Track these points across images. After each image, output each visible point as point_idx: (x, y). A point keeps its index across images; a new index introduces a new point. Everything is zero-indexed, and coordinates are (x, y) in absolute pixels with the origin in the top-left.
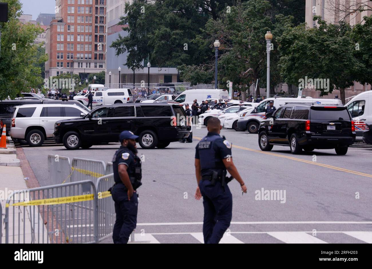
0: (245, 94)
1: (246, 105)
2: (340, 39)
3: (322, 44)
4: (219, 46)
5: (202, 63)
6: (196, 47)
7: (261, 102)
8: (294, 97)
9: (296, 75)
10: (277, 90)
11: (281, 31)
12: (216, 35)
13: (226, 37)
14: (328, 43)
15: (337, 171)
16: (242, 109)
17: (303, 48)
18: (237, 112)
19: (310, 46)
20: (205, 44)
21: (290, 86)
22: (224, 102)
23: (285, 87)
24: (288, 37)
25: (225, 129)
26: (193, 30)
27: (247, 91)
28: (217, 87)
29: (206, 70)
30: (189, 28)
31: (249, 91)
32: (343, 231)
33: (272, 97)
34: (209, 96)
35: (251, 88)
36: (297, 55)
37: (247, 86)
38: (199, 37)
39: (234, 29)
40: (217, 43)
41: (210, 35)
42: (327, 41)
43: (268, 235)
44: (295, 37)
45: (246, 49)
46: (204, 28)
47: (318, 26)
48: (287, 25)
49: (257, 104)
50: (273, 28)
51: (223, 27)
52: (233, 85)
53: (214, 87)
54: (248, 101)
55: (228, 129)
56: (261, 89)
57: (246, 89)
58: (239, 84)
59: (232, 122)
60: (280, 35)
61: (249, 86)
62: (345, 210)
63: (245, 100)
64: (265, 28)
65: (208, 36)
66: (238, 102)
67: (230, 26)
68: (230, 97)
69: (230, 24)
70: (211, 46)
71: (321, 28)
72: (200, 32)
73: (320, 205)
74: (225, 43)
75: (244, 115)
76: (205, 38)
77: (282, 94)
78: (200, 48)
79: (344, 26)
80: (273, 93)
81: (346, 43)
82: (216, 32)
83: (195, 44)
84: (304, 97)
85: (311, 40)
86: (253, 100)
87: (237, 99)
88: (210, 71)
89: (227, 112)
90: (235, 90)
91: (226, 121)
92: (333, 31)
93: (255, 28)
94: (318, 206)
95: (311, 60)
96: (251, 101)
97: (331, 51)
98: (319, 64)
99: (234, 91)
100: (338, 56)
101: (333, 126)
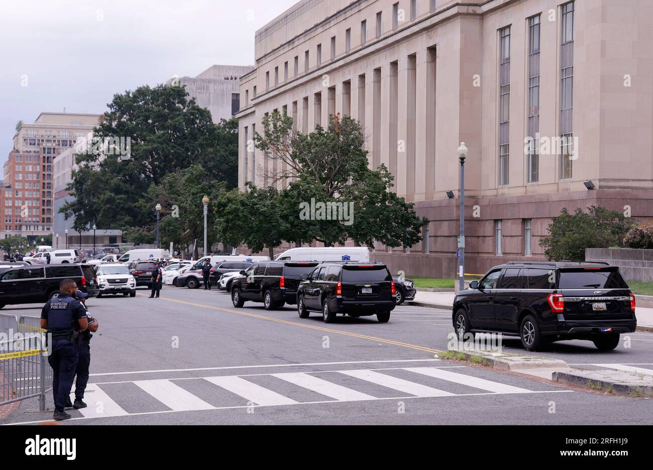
0: (185, 253)
1: (185, 263)
2: (268, 202)
3: (252, 207)
4: (160, 209)
5: (144, 225)
6: (139, 210)
7: (199, 260)
8: (229, 255)
9: (231, 235)
10: (213, 248)
11: (216, 197)
12: (158, 200)
13: (166, 201)
14: (257, 206)
15: (266, 320)
16: (181, 267)
17: (237, 210)
18: (177, 270)
19: (242, 208)
20: (147, 207)
21: (225, 246)
22: (165, 260)
23: (220, 246)
24: (223, 200)
25: (167, 285)
26: (137, 194)
27: (186, 250)
28: (159, 247)
29: (149, 231)
30: (132, 193)
31: (188, 250)
32: (270, 373)
33: (209, 255)
34: (152, 256)
35: (190, 247)
36: (231, 217)
37: (186, 246)
38: (141, 201)
39: (173, 193)
40: (158, 207)
41: (152, 199)
42: (257, 204)
43: (204, 380)
44: (230, 200)
45: (185, 212)
46: (146, 193)
47: (249, 190)
48: (222, 190)
49: (196, 262)
50: (209, 195)
51: (164, 192)
52: (174, 245)
53: (156, 247)
55: (169, 285)
56: (199, 249)
57: (185, 248)
58: (179, 244)
59: (173, 278)
61: (188, 246)
62: (272, 355)
63: (184, 259)
64: (201, 194)
65: (150, 200)
66: (178, 260)
67: (170, 191)
68: (171, 256)
69: (170, 189)
70: (153, 210)
71: (252, 193)
72: (143, 197)
73: (251, 351)
74: (166, 207)
75: (183, 272)
76: (147, 202)
77: (218, 253)
78: (142, 212)
79: (272, 191)
80: (209, 252)
81: (273, 206)
82: (157, 196)
83: (138, 207)
84: (238, 255)
85: (243, 204)
86: (192, 258)
87: (177, 258)
88: (152, 232)
89: (168, 269)
90: (175, 249)
91: (167, 278)
92: (262, 196)
93: (193, 194)
94: (249, 352)
95: (244, 221)
97: (260, 214)
98: (250, 225)
99: (175, 251)
100: (267, 218)
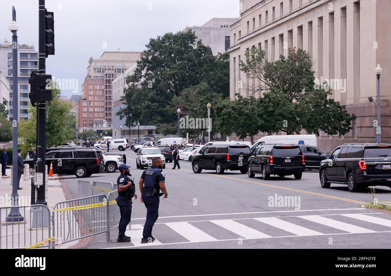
0: (196, 140)
1: (196, 146)
2: (250, 107)
3: (240, 110)
4: (180, 112)
5: (170, 122)
6: (166, 113)
7: (205, 145)
8: (224, 141)
9: (226, 128)
10: (214, 137)
11: (216, 103)
12: (178, 106)
13: (184, 107)
14: (243, 110)
15: (249, 183)
16: (194, 149)
17: (229, 113)
18: (191, 151)
19: (233, 112)
20: (172, 111)
21: (222, 135)
22: (183, 145)
23: (219, 135)
24: (220, 106)
25: (185, 161)
26: (165, 103)
27: (197, 138)
28: (179, 137)
29: (173, 126)
30: (162, 102)
31: (198, 138)
32: (253, 217)
33: (212, 141)
34: (175, 142)
35: (200, 136)
36: (225, 117)
37: (197, 135)
38: (168, 107)
39: (188, 101)
40: (179, 110)
41: (174, 106)
42: (243, 108)
43: (210, 222)
44: (224, 106)
45: (196, 114)
46: (171, 101)
48: (220, 99)
49: (203, 146)
50: (211, 101)
51: (182, 101)
52: (189, 135)
53: (178, 136)
54: (198, 144)
55: (186, 161)
56: (205, 137)
57: (196, 137)
58: (192, 134)
59: (189, 156)
60: (215, 105)
61: (198, 135)
62: (254, 206)
63: (196, 144)
64: (207, 101)
65: (173, 106)
66: (191, 145)
67: (186, 100)
68: (187, 142)
69: (186, 99)
70: (175, 112)
71: (239, 100)
72: (169, 104)
73: (240, 203)
74: (184, 110)
75: (195, 152)
76: (171, 108)
77: (217, 140)
78: (168, 114)
79: (252, 99)
80: (212, 139)
81: (253, 109)
82: (178, 104)
83: (166, 111)
84: (230, 141)
85: (233, 108)
86: (201, 143)
87: (191, 143)
88: (175, 127)
89: (186, 151)
90: (190, 138)
91: (185, 156)
92: (246, 102)
93: (201, 101)
94: (238, 204)
95: (234, 120)
96: (200, 144)
97: (245, 114)
98: (238, 122)
99: (190, 139)
100: (249, 117)
101: (242, 157)
